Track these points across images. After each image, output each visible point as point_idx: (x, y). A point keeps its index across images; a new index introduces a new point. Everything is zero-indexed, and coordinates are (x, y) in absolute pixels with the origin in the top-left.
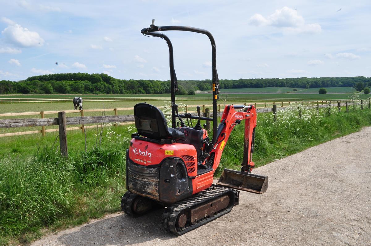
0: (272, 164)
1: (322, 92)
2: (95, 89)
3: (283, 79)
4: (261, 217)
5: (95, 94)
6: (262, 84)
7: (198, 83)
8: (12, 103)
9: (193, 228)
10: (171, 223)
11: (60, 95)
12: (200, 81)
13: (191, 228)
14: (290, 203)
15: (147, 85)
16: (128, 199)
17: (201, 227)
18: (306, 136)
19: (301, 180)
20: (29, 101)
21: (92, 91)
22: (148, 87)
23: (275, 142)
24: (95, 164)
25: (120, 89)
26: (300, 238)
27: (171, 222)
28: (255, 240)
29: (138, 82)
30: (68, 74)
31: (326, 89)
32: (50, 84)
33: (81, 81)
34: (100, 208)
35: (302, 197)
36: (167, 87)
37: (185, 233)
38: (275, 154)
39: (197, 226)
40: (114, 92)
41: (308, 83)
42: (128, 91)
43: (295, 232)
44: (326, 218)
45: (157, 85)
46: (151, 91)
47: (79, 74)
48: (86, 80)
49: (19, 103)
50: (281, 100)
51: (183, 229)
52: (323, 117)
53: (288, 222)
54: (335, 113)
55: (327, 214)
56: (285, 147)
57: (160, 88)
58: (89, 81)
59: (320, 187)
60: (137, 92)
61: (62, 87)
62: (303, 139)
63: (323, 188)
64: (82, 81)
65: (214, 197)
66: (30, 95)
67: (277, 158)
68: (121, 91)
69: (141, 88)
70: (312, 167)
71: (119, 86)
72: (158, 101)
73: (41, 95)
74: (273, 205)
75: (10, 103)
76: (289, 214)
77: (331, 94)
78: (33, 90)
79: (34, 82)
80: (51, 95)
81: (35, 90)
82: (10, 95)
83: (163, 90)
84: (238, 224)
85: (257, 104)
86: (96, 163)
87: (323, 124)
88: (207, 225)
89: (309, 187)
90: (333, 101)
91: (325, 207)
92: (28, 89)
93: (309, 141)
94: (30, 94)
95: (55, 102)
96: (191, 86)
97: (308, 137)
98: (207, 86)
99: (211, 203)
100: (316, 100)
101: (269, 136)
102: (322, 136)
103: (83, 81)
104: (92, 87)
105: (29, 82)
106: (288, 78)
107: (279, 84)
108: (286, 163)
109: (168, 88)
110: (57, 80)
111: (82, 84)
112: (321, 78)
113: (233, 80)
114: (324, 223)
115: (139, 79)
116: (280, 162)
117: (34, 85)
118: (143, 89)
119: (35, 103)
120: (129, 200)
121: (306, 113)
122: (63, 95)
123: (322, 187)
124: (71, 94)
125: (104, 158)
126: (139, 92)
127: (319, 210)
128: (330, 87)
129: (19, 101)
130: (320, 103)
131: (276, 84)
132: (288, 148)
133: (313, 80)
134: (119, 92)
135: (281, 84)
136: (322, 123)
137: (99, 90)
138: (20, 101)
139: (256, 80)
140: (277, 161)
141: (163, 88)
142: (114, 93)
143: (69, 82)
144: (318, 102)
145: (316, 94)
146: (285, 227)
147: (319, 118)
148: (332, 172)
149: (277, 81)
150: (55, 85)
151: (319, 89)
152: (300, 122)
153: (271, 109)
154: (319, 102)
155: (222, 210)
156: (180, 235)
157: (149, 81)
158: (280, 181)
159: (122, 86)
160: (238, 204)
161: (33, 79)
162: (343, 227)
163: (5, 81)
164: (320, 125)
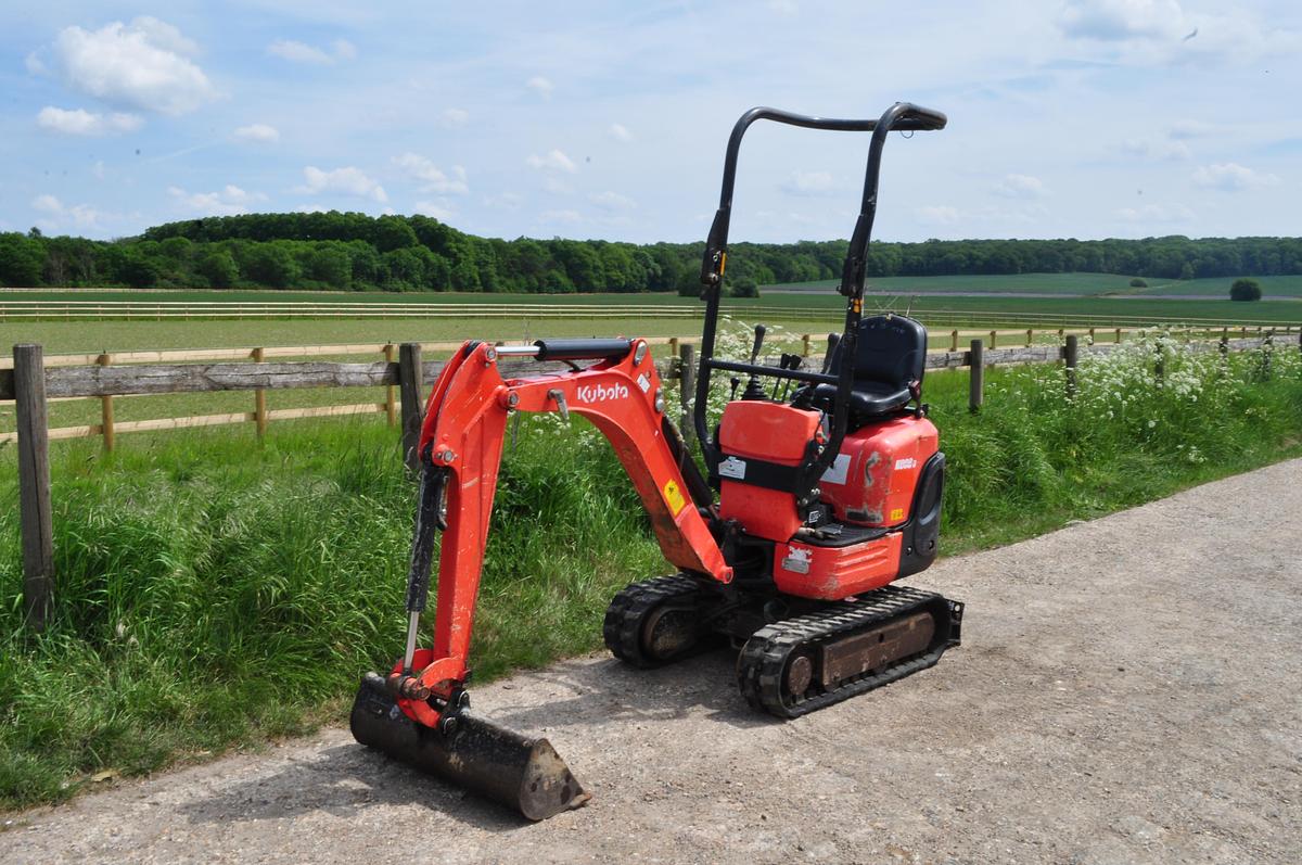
0: (1063, 534)
1: (1245, 294)
2: (389, 271)
3: (1092, 243)
4: (1034, 680)
5: (391, 290)
6: (1012, 262)
7: (769, 255)
8: (103, 319)
9: (830, 701)
10: (766, 680)
11: (266, 291)
12: (779, 247)
13: (823, 701)
14: (1125, 647)
15: (580, 258)
16: (628, 612)
17: (850, 700)
18: (1180, 446)
19: (1161, 583)
20: (162, 312)
21: (378, 280)
22: (584, 265)
23: (1070, 465)
24: (505, 513)
25: (480, 275)
26: (1157, 739)
27: (766, 675)
28: (1018, 739)
29: (547, 249)
30: (292, 215)
31: (1261, 282)
32: (228, 252)
33: (338, 241)
34: (535, 642)
35: (1163, 631)
36: (654, 269)
37: (805, 713)
38: (1069, 505)
39: (839, 697)
40: (460, 283)
41: (1190, 257)
42: (510, 282)
43: (1145, 724)
44: (1241, 691)
45: (617, 259)
46: (596, 283)
47: (334, 218)
48: (358, 238)
49: (126, 319)
50: (1086, 323)
51: (799, 703)
52: (1246, 382)
53: (1119, 697)
54: (1290, 370)
55: (1246, 683)
56: (1107, 484)
57: (629, 271)
58: (370, 241)
59: (1225, 605)
60: (545, 285)
61: (272, 262)
62: (1171, 457)
63: (1235, 608)
64: (342, 240)
65: (888, 611)
66: (159, 291)
67: (1077, 516)
68: (487, 282)
69: (560, 272)
70: (1198, 546)
71: (477, 263)
72: (624, 318)
73: (196, 291)
74: (1069, 650)
75: (96, 319)
76: (1123, 677)
77: (1278, 303)
78: (167, 272)
79: (172, 244)
80: (232, 291)
81: (177, 273)
82: (85, 290)
83: (641, 277)
84: (964, 697)
85: (998, 333)
86: (505, 509)
87: (1243, 409)
88: (868, 695)
89: (1190, 605)
90: (1285, 328)
91: (1238, 663)
92: (149, 271)
93: (1190, 464)
94: (156, 287)
95: (253, 318)
96: (745, 264)
97: (1187, 450)
98: (806, 267)
99: (879, 631)
100: (1218, 322)
101: (1052, 445)
102: (1238, 449)
103: (347, 242)
104: (378, 265)
105: (151, 244)
106: (1114, 237)
107: (1079, 260)
108: (1109, 534)
109: (660, 273)
110: (255, 239)
111: (342, 252)
112: (1240, 239)
113: (903, 246)
114: (1232, 705)
115: (552, 238)
116: (1091, 528)
117: (171, 256)
118: (564, 272)
119: (183, 319)
120: (629, 614)
121: (1185, 369)
122: (277, 291)
123: (1231, 606)
124: (305, 289)
125: (528, 492)
126: (551, 284)
127: (1221, 670)
128: (1276, 273)
129: (125, 312)
130: (1235, 334)
131: (1069, 260)
132: (1115, 485)
133: (1210, 249)
134: (479, 283)
135: (1086, 261)
136: (1238, 406)
137: (406, 276)
138: (131, 312)
139: (989, 246)
140: (1079, 526)
141: (638, 271)
142: (459, 288)
143: (296, 246)
144: (1225, 330)
145: (1221, 302)
146: (1111, 710)
147: (1231, 388)
148: (1268, 564)
149: (1070, 250)
150: (249, 256)
151: (1232, 281)
152: (1159, 398)
153: (1057, 352)
154: (1229, 330)
155: (912, 658)
156: (792, 718)
157: (590, 243)
158: (1092, 585)
159: (487, 262)
160: (958, 644)
161: (169, 231)
162: (1294, 719)
163: (67, 239)
164: (1230, 410)
